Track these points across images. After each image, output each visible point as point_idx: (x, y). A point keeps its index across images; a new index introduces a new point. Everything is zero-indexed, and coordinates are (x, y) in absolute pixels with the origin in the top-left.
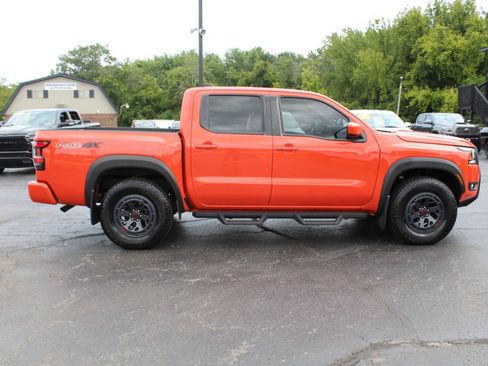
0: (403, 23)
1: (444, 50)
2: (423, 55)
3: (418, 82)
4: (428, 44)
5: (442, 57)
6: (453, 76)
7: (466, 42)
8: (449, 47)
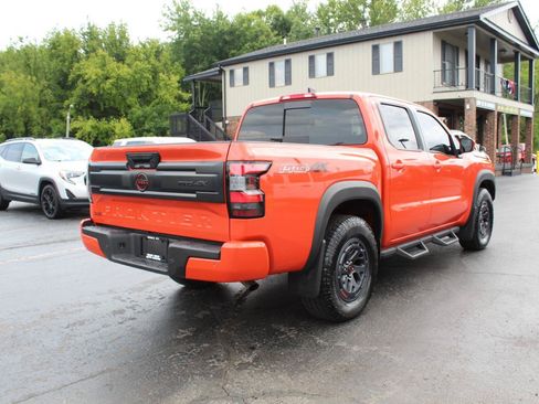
0: (55, 45)
1: (107, 78)
2: (85, 81)
3: (79, 111)
4: (90, 70)
5: (108, 85)
6: (117, 106)
7: (131, 71)
8: (114, 74)
